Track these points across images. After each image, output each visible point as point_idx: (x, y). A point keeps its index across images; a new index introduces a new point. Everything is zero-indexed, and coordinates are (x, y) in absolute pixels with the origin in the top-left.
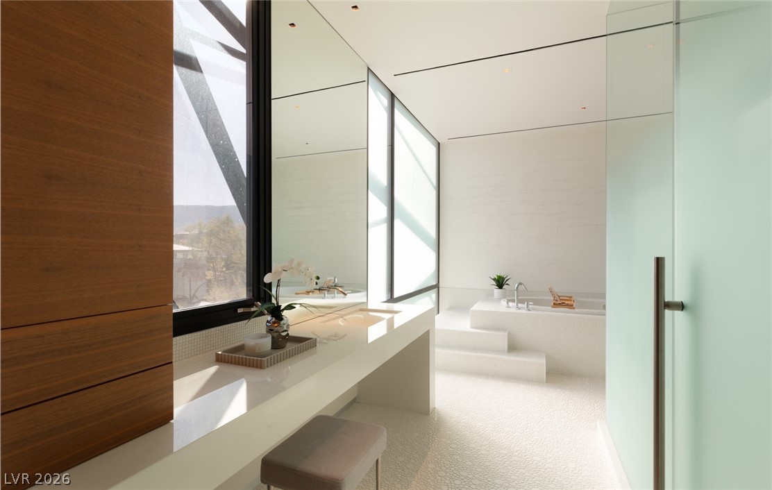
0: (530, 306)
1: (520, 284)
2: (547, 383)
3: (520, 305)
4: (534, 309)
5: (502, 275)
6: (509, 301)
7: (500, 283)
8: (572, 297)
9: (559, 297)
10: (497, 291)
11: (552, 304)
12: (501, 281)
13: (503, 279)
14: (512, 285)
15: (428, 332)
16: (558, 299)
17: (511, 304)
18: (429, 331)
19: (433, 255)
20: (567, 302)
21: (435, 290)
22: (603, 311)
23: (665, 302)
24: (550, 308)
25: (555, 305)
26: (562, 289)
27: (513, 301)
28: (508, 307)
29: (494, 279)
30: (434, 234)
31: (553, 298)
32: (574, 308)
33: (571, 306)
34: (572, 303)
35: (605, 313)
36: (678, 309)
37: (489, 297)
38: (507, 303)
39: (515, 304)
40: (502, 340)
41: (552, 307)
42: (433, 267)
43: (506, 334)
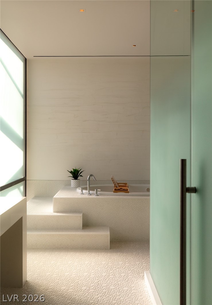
0: (98, 192)
1: (91, 175)
2: (110, 249)
3: (91, 192)
4: (101, 195)
5: (77, 168)
6: (83, 189)
7: (75, 174)
8: (126, 184)
9: (118, 184)
10: (73, 182)
11: (114, 190)
12: (76, 173)
13: (78, 171)
14: (85, 176)
15: (21, 219)
16: (118, 186)
17: (84, 191)
18: (22, 217)
19: (21, 153)
20: (123, 188)
21: (23, 182)
22: (148, 193)
23: (186, 188)
24: (113, 193)
25: (116, 190)
26: (120, 178)
27: (86, 189)
28: (82, 194)
29: (71, 172)
30: (21, 135)
31: (114, 185)
32: (128, 192)
33: (126, 191)
34: (127, 188)
35: (149, 194)
36: (193, 192)
37: (67, 186)
38: (82, 191)
39: (87, 191)
40: (77, 219)
41: (114, 192)
42: (21, 163)
43: (81, 215)
